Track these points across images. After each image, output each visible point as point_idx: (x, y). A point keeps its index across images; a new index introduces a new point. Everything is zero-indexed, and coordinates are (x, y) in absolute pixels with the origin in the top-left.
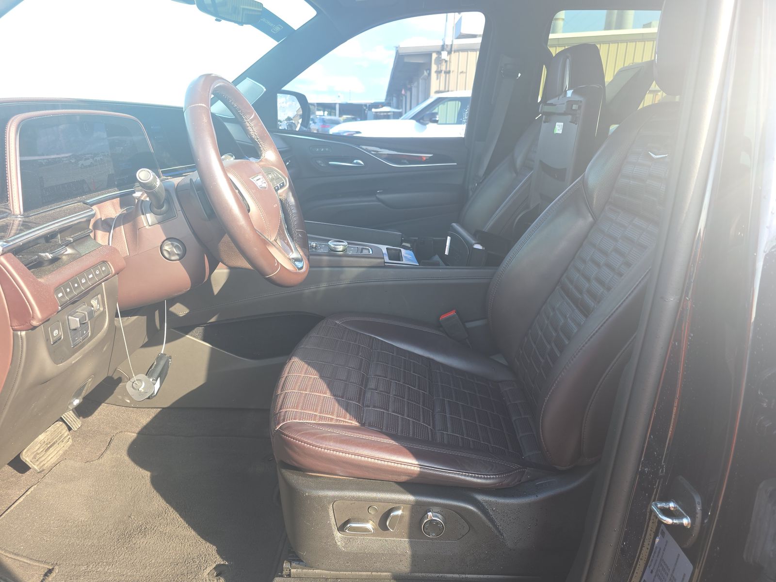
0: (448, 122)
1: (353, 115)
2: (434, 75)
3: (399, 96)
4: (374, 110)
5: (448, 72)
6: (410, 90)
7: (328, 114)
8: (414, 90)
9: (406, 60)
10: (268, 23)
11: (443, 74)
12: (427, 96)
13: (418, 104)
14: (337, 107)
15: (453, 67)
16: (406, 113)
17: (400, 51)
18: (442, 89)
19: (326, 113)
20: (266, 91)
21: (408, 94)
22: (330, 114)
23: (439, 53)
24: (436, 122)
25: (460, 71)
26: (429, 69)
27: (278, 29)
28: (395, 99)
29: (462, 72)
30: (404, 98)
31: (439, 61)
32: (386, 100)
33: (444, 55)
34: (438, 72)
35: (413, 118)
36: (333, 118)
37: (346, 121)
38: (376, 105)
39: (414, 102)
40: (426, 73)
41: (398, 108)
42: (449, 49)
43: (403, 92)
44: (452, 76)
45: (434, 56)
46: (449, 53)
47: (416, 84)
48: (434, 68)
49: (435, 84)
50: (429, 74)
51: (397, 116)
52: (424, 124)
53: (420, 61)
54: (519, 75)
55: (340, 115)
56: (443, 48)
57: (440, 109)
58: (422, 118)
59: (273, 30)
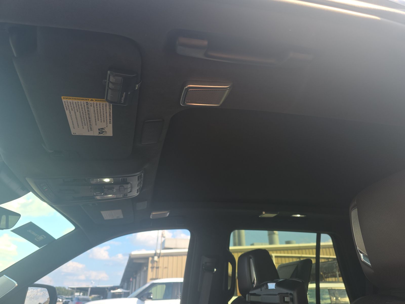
0: (157, 298)
1: (98, 294)
2: (150, 269)
3: (129, 282)
4: (112, 291)
5: (157, 268)
6: (136, 278)
7: (82, 295)
8: (138, 278)
9: (135, 261)
10: (33, 233)
11: (155, 269)
12: (145, 283)
13: (139, 287)
14: (89, 290)
15: (160, 265)
16: (132, 293)
17: (132, 257)
18: (154, 277)
19: (81, 294)
20: (17, 286)
21: (134, 280)
22: (84, 295)
23: (153, 257)
24: (151, 299)
25: (164, 266)
26: (147, 266)
27: (41, 238)
28: (126, 284)
29: (166, 268)
30: (132, 283)
31: (153, 261)
32: (121, 284)
33: (156, 258)
34: (152, 268)
35: (136, 297)
36: (85, 297)
37: (94, 299)
38: (114, 288)
39: (137, 285)
40: (145, 268)
41: (127, 289)
42: (158, 255)
43: (131, 280)
44: (160, 270)
45: (150, 259)
46: (159, 257)
47: (139, 275)
48: (150, 265)
49: (150, 274)
50: (147, 269)
51: (126, 295)
52: (143, 300)
53: (142, 261)
54: (215, 270)
55: (90, 295)
56: (155, 254)
57: (153, 290)
58: (142, 297)
59: (37, 239)
